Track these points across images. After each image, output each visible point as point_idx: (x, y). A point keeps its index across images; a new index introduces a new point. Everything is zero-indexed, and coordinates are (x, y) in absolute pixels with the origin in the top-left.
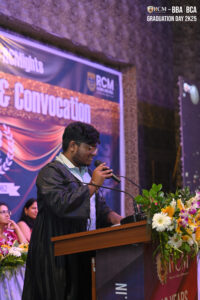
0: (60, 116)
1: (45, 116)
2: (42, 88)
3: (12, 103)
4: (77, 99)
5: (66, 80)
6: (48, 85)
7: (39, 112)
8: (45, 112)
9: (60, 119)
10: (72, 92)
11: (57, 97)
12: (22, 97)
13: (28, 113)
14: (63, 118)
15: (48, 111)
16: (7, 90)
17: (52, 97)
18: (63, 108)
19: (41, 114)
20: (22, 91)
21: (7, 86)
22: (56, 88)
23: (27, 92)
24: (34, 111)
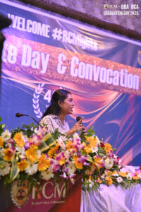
0: (109, 83)
1: (96, 82)
2: (95, 61)
3: (68, 71)
4: (126, 71)
5: (118, 56)
6: (101, 60)
7: (91, 78)
8: (96, 79)
9: (109, 85)
10: (122, 65)
11: (107, 68)
12: (77, 67)
13: (81, 79)
14: (112, 85)
15: (99, 79)
16: (64, 62)
17: (104, 69)
18: (113, 77)
19: (93, 80)
20: (77, 63)
21: (65, 59)
22: (107, 61)
23: (82, 64)
24: (87, 78)
